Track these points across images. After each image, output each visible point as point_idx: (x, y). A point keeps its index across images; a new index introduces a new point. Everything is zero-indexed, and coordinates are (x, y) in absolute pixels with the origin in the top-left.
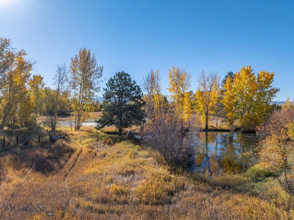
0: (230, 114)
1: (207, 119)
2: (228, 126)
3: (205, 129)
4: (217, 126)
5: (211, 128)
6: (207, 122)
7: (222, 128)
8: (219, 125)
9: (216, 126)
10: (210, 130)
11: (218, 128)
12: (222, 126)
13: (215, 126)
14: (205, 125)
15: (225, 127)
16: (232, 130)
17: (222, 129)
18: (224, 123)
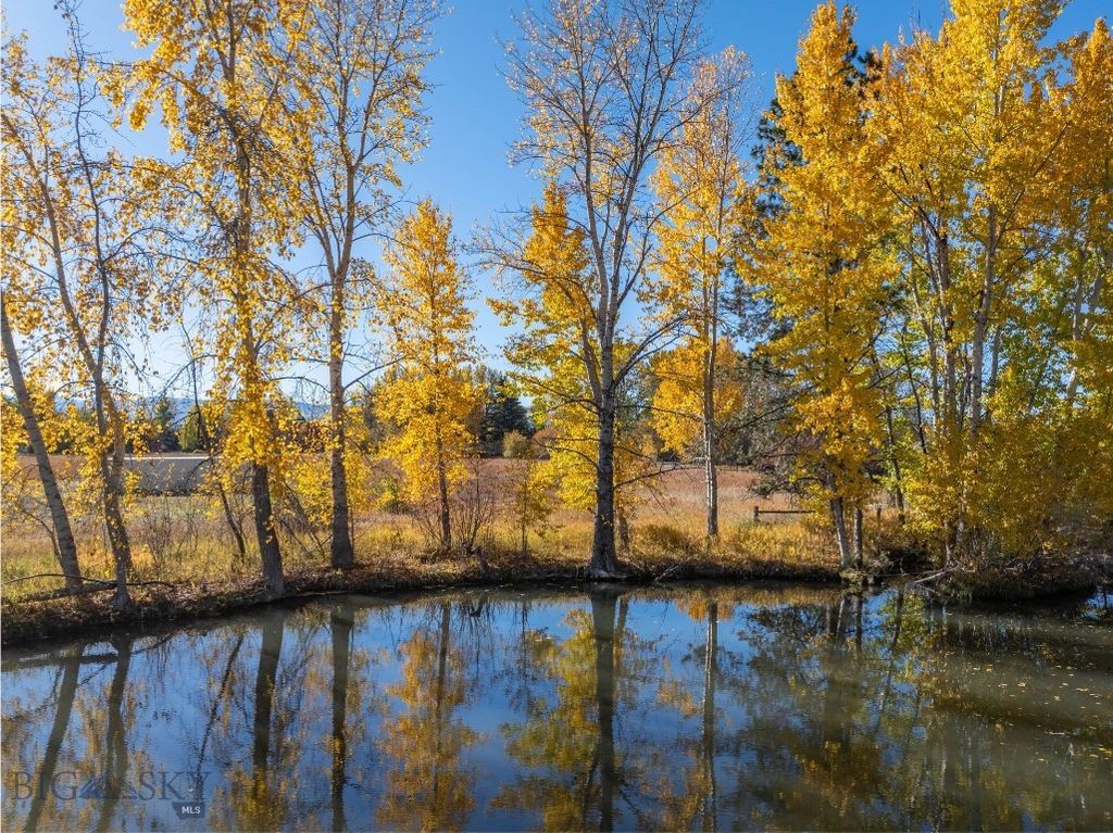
0: (833, 398)
1: (607, 458)
2: (811, 527)
3: (593, 563)
4: (714, 529)
5: (658, 551)
6: (606, 495)
7: (753, 548)
8: (727, 526)
9: (705, 530)
10: (644, 579)
11: (722, 552)
12: (760, 530)
13: (696, 529)
14: (588, 528)
15: (787, 543)
16: (852, 575)
17: (757, 563)
18: (780, 500)
